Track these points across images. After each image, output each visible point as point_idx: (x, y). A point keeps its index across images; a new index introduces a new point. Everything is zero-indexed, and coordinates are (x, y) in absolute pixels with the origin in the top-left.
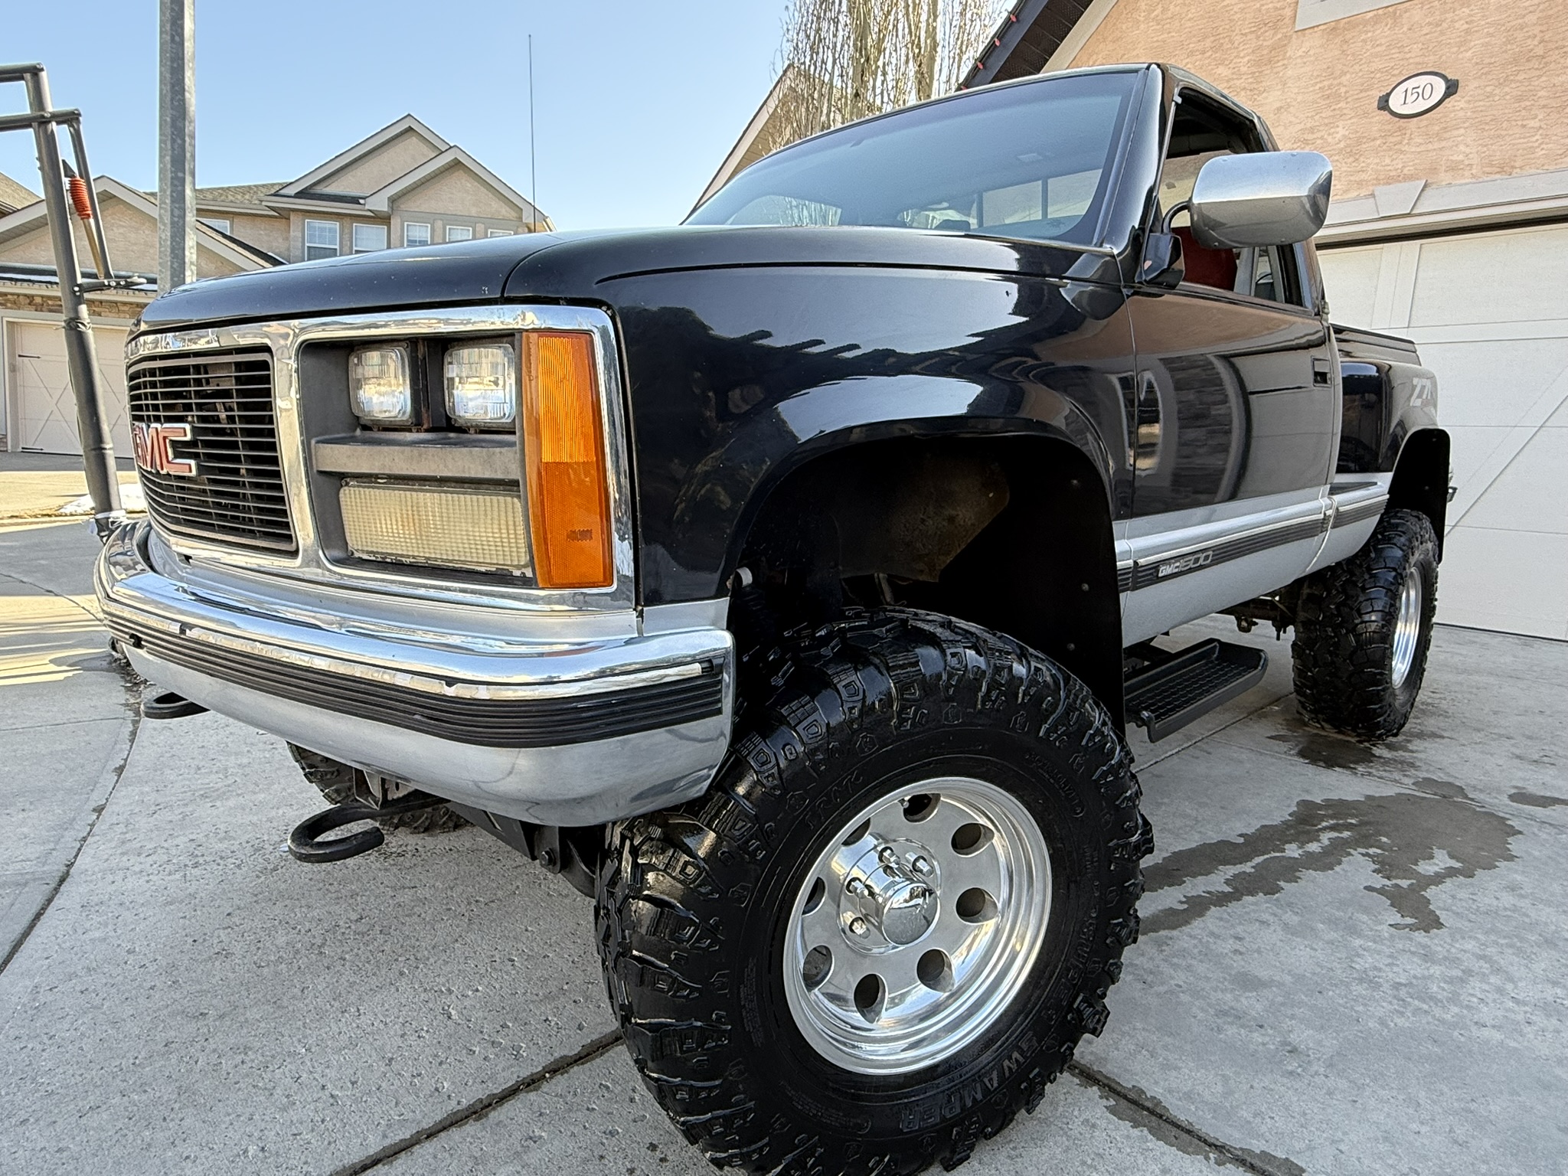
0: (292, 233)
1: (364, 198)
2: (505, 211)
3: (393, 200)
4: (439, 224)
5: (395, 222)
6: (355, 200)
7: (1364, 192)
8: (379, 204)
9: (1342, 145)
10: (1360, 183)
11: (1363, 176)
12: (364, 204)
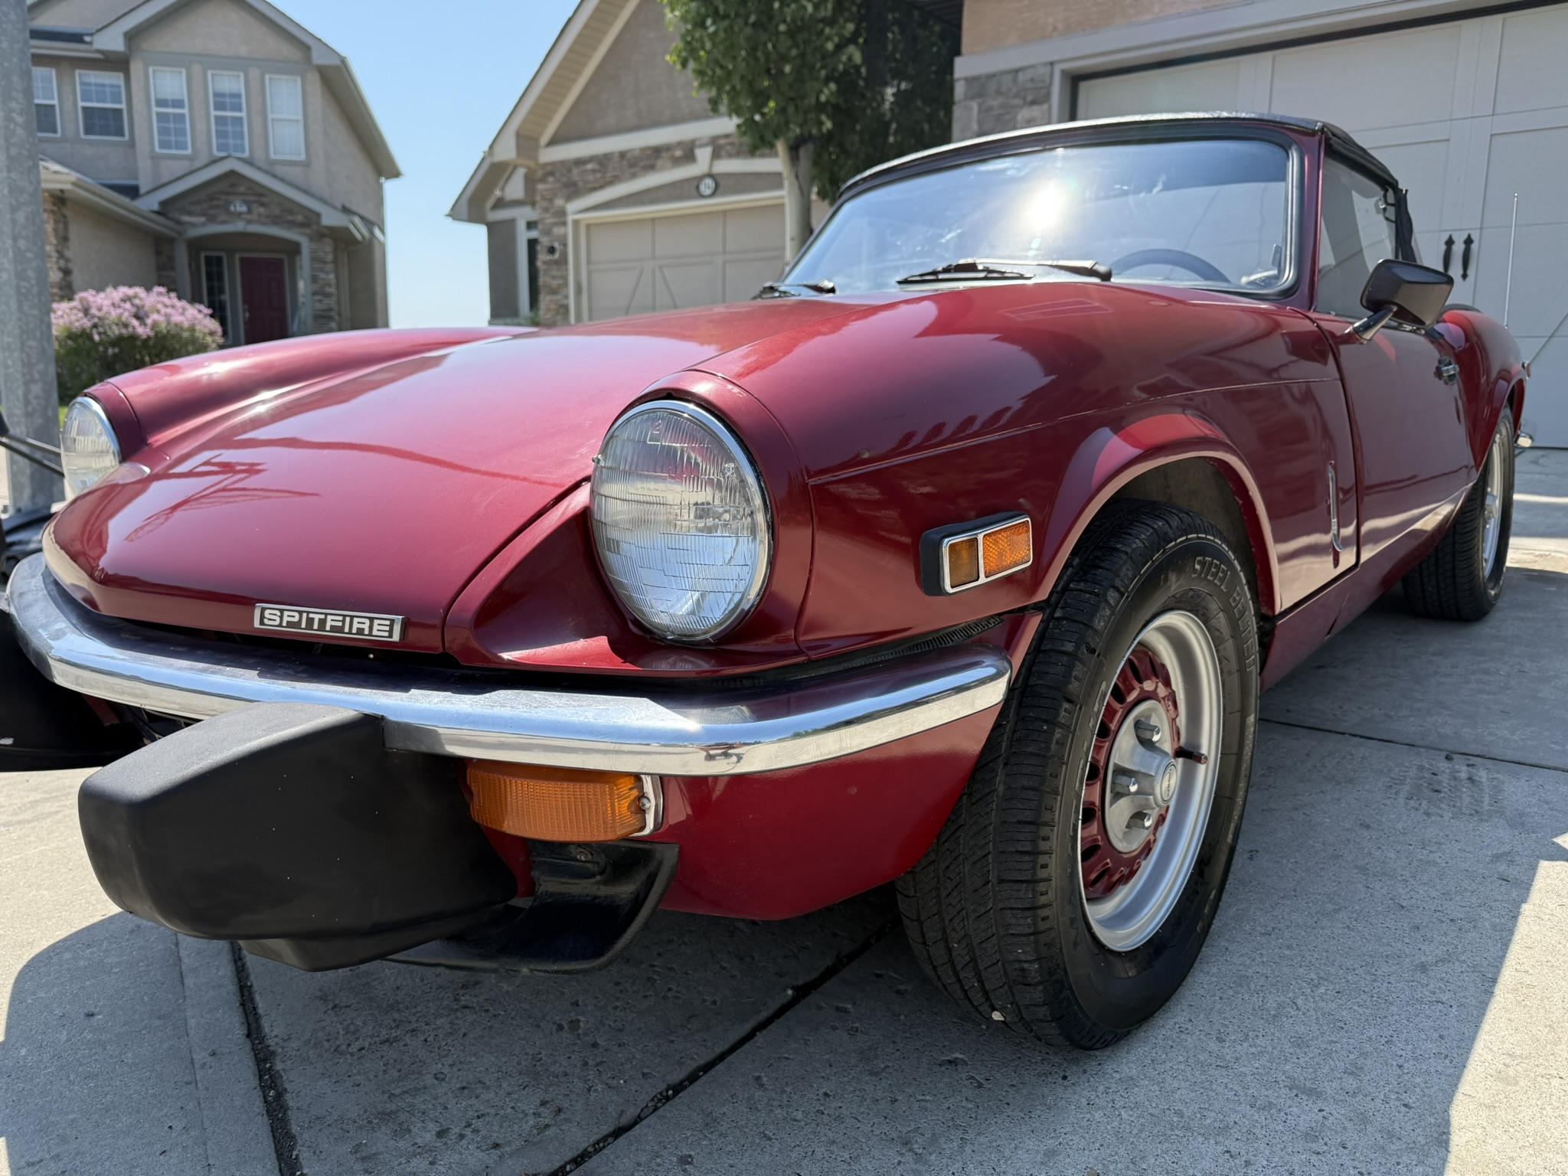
1: (91, 35)
2: (286, 50)
3: (131, 37)
4: (197, 69)
5: (136, 67)
6: (76, 38)
8: (112, 41)
12: (90, 43)
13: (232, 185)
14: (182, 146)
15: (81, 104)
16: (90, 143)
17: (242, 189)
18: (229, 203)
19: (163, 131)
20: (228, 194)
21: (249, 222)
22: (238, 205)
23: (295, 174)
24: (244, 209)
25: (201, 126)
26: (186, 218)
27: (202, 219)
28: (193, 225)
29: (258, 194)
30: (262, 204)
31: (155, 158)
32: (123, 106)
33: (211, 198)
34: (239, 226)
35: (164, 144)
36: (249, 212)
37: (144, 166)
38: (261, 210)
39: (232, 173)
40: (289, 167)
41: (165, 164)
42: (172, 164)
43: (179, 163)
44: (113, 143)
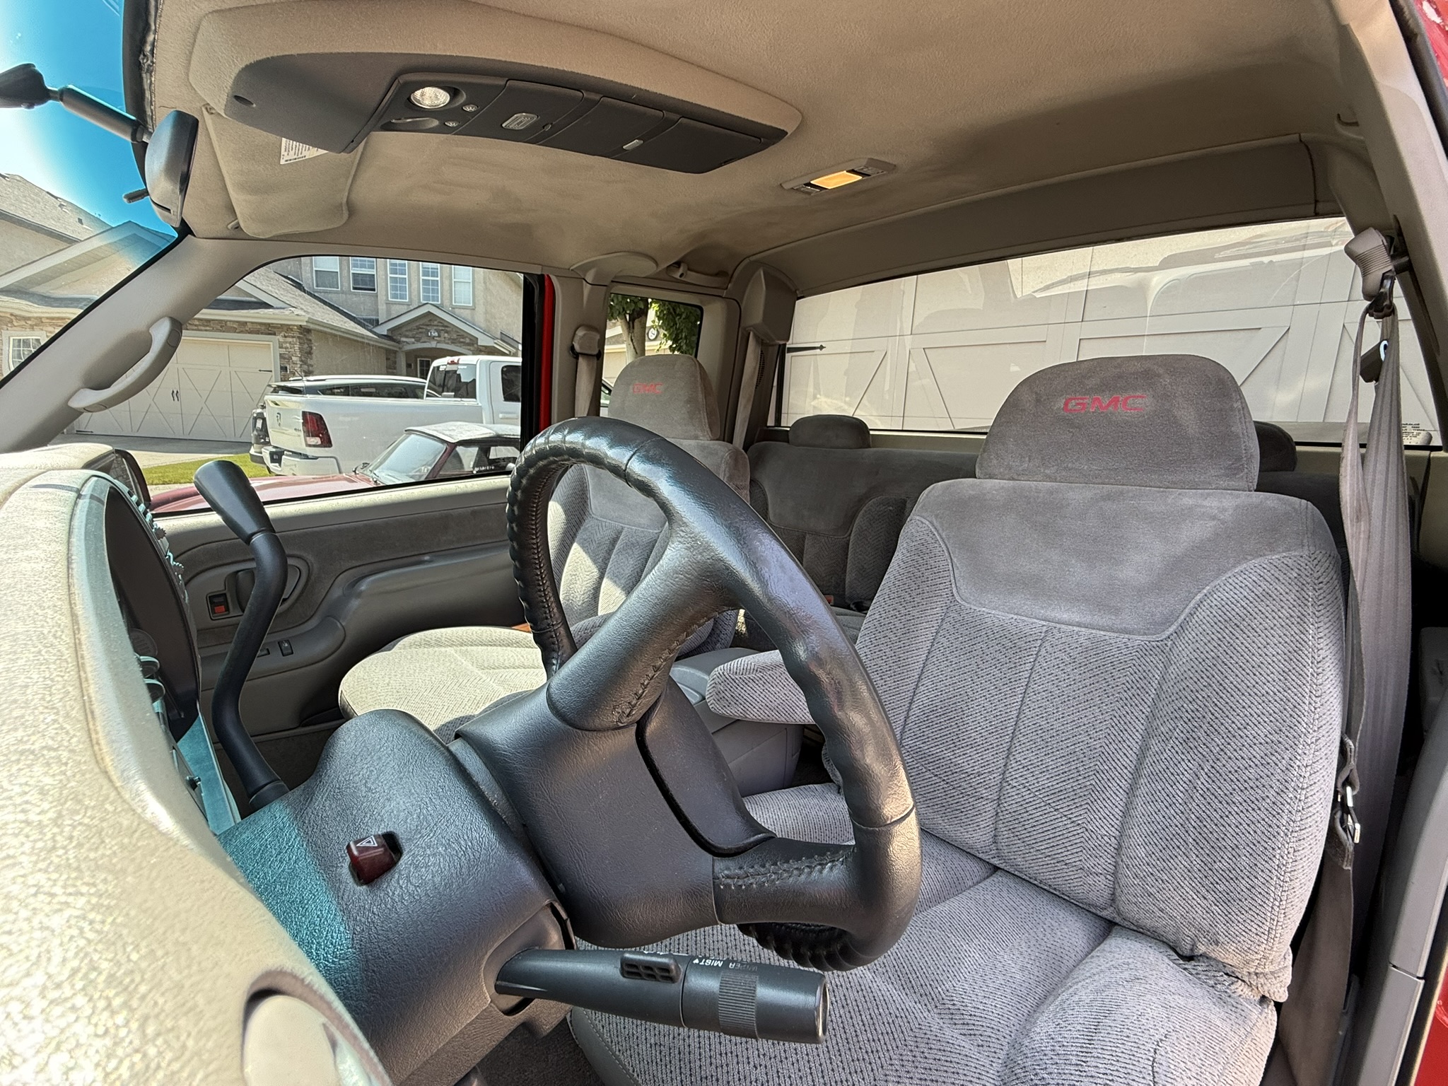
13: (430, 320)
14: (403, 297)
15: (350, 272)
16: (356, 295)
17: (436, 323)
18: (429, 331)
19: (395, 288)
20: (428, 325)
21: (439, 342)
22: (432, 331)
23: (466, 314)
24: (436, 334)
25: (415, 286)
26: (404, 339)
27: (413, 340)
28: (407, 343)
29: (444, 327)
30: (447, 332)
31: (388, 304)
32: (374, 273)
33: (418, 328)
34: (433, 344)
35: (395, 296)
36: (439, 336)
37: (382, 308)
38: (446, 335)
39: (429, 313)
40: (462, 311)
41: (394, 307)
42: (397, 307)
43: (401, 306)
44: (370, 295)
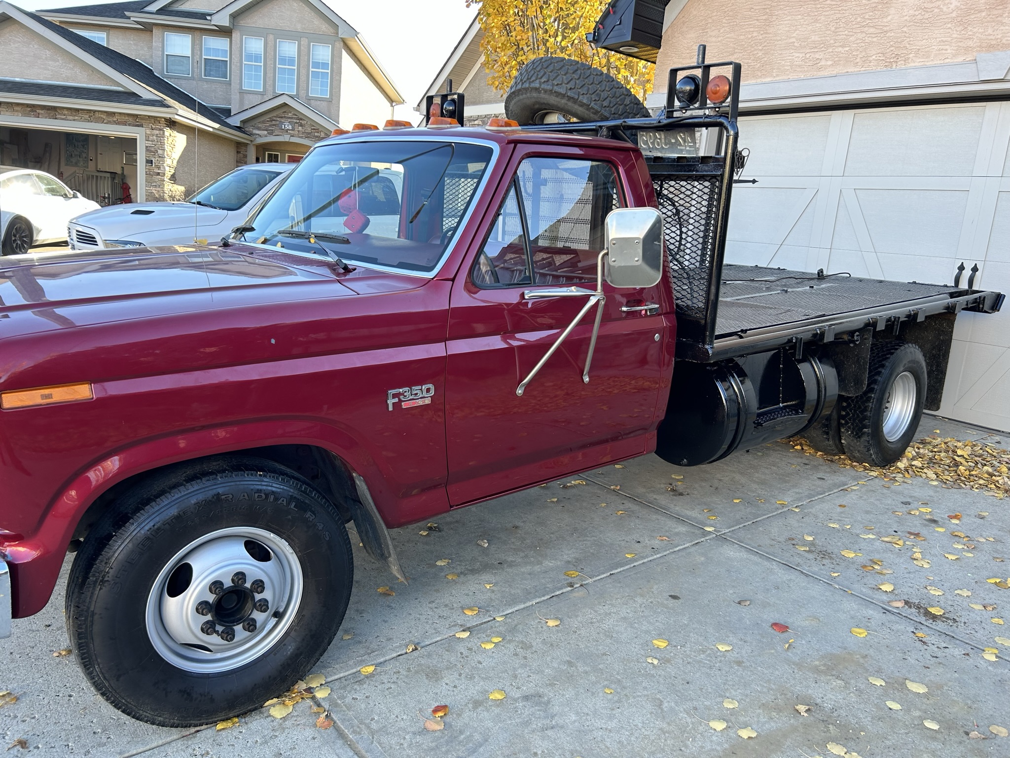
0: (154, 44)
1: (210, 15)
2: (324, 27)
3: (234, 16)
4: (271, 37)
5: (236, 35)
6: (203, 16)
7: (970, 58)
8: (223, 20)
9: (954, 15)
10: (967, 49)
11: (970, 43)
12: (211, 20)
13: (285, 112)
14: (258, 86)
15: (204, 57)
16: (207, 81)
17: (290, 115)
18: (283, 123)
19: (249, 76)
20: (282, 117)
21: (293, 136)
22: (287, 124)
23: (322, 106)
24: (290, 127)
25: (270, 74)
26: (256, 132)
27: (266, 132)
28: (260, 136)
29: (300, 119)
30: (301, 125)
31: (242, 93)
32: (228, 59)
33: (273, 120)
34: (286, 138)
35: (248, 84)
36: (293, 130)
37: (235, 97)
38: (300, 128)
39: (285, 105)
40: (319, 103)
41: (246, 97)
42: (251, 96)
43: (256, 96)
44: (220, 82)
